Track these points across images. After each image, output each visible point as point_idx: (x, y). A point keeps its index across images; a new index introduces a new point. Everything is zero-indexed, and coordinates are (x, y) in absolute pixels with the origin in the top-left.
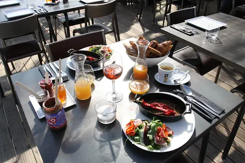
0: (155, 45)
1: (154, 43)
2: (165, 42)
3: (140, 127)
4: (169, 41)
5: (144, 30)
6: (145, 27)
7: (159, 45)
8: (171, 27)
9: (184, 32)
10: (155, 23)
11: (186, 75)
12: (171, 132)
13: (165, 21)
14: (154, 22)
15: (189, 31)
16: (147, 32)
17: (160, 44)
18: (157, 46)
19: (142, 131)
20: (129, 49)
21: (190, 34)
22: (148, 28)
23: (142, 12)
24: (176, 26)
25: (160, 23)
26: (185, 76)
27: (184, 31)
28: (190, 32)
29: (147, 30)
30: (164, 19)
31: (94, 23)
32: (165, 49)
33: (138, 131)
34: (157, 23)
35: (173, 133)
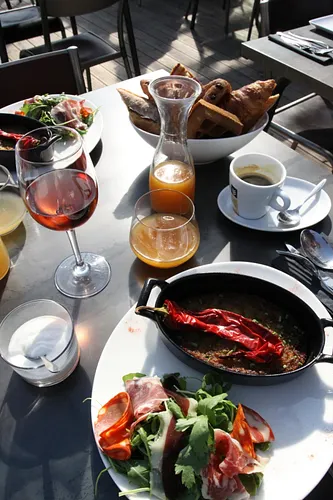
0: (221, 95)
1: (220, 87)
2: (255, 85)
3: (153, 426)
4: (268, 82)
5: (201, 52)
6: (206, 45)
7: (233, 93)
8: (271, 39)
9: (306, 53)
10: (230, 34)
11: (318, 193)
12: (265, 435)
13: (254, 29)
14: (227, 33)
15: (322, 51)
16: (210, 57)
17: (239, 92)
18: (228, 95)
19: (158, 443)
20: (138, 106)
21: (325, 59)
22: (211, 48)
23: (199, 8)
24: (285, 37)
25: (241, 34)
26: (314, 198)
27: (307, 50)
28: (325, 55)
29: (208, 53)
30: (252, 26)
31: (79, 33)
32: (253, 107)
33: (142, 444)
34: (234, 35)
35: (272, 435)
